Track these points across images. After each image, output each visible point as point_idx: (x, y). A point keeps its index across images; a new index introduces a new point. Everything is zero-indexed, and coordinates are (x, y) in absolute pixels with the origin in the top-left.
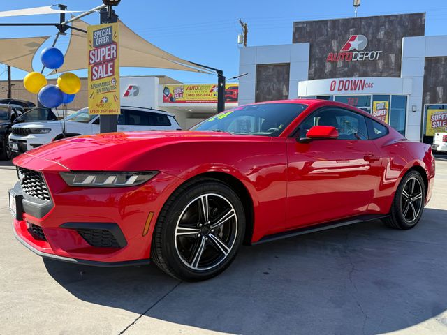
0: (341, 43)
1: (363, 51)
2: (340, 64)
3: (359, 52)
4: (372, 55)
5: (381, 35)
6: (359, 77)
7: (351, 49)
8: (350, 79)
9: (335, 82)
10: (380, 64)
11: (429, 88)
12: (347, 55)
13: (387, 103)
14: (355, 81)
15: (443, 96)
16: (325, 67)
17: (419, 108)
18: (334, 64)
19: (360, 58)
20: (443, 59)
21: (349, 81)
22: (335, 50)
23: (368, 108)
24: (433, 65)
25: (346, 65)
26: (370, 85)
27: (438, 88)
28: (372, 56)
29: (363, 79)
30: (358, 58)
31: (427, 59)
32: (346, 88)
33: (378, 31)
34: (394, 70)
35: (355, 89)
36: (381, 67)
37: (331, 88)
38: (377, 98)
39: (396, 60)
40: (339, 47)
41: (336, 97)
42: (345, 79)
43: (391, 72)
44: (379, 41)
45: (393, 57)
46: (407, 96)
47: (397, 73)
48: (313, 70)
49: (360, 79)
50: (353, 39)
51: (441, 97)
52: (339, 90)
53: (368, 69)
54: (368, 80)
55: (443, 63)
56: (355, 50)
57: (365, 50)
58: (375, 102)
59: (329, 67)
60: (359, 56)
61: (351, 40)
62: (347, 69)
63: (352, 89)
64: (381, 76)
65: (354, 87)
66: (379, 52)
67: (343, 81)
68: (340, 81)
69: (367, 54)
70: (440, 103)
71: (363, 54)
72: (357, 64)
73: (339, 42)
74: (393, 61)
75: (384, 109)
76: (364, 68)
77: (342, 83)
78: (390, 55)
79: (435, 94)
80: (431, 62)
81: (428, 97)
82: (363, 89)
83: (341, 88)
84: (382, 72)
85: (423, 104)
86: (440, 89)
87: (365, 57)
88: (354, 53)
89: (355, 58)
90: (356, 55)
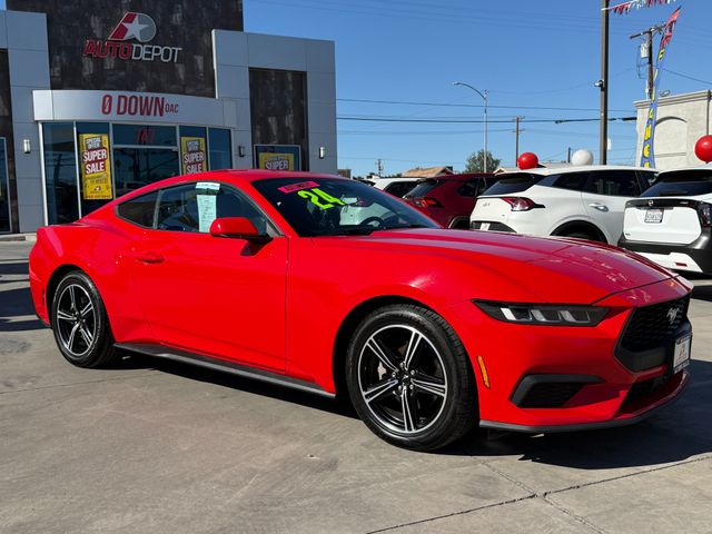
0: (107, 24)
1: (149, 43)
2: (110, 63)
3: (143, 44)
4: (167, 52)
5: (177, 18)
6: (148, 90)
7: (127, 37)
8: (137, 94)
9: (110, 98)
10: (181, 70)
11: (258, 119)
12: (123, 47)
13: (202, 140)
14: (147, 98)
15: (278, 131)
16: (82, 65)
17: (248, 151)
18: (99, 63)
19: (147, 56)
20: (273, 73)
21: (136, 97)
22: (99, 36)
23: (174, 148)
24: (260, 81)
25: (121, 65)
26: (173, 109)
27: (270, 119)
28: (166, 56)
29: (160, 96)
30: (142, 56)
31: (253, 71)
32: (133, 111)
33: (170, 10)
34: (203, 84)
35: (149, 114)
36: (182, 76)
37: (104, 108)
38: (188, 131)
39: (205, 66)
40: (106, 30)
41: (114, 125)
42: (128, 94)
43: (199, 86)
44: (175, 28)
45: (199, 60)
46: (230, 131)
47: (209, 89)
48: (57, 69)
49: (155, 95)
50: (130, 19)
51: (275, 133)
52: (119, 113)
53: (159, 78)
54: (170, 99)
55: (273, 79)
56: (134, 40)
57: (154, 42)
58: (184, 139)
59: (88, 67)
60: (143, 52)
61: (126, 21)
62: (123, 73)
63: (142, 113)
64: (184, 94)
65: (146, 111)
66: (177, 49)
67: (125, 97)
68: (120, 97)
69: (157, 51)
70: (274, 144)
71: (151, 49)
72: (141, 66)
73: (104, 21)
74: (201, 67)
75: (199, 150)
76: (155, 76)
77: (123, 100)
78: (196, 57)
79: (267, 128)
80: (258, 76)
81: (258, 134)
82: (161, 115)
83: (122, 110)
84: (184, 86)
85: (253, 143)
86: (272, 121)
87: (154, 54)
88: (135, 45)
89: (137, 54)
90: (138, 49)
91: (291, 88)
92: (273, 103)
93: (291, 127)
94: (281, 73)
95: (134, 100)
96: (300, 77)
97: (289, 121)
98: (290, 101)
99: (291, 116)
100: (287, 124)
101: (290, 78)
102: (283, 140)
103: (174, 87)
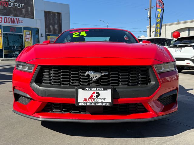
1: (14, 2)
2: (1, 8)
3: (12, 2)
4: (19, 5)
6: (14, 16)
8: (11, 17)
9: (2, 18)
10: (24, 11)
11: (47, 26)
12: (6, 3)
13: (30, 31)
14: (13, 18)
15: (53, 30)
17: (44, 35)
19: (13, 6)
23: (22, 34)
24: (48, 15)
25: (5, 8)
26: (22, 22)
27: (50, 26)
28: (19, 7)
29: (18, 18)
30: (12, 6)
31: (46, 12)
32: (9, 22)
34: (31, 15)
35: (14, 23)
36: (24, 13)
38: (26, 29)
39: (31, 10)
41: (3, 26)
42: (8, 17)
43: (29, 16)
45: (29, 8)
46: (38, 29)
47: (32, 17)
49: (16, 17)
51: (52, 30)
52: (4, 22)
53: (17, 12)
54: (20, 19)
55: (52, 14)
56: (9, 1)
57: (15, 2)
58: (25, 31)
60: (12, 5)
62: (6, 11)
63: (12, 23)
64: (25, 17)
65: (13, 22)
66: (22, 4)
67: (7, 18)
68: (5, 18)
69: (16, 5)
70: (52, 34)
71: (14, 4)
72: (11, 9)
74: (30, 10)
75: (29, 35)
76: (16, 12)
77: (6, 19)
78: (28, 7)
79: (49, 28)
80: (47, 14)
81: (47, 30)
82: (18, 23)
83: (5, 22)
84: (25, 15)
85: (46, 33)
86: (51, 27)
87: (15, 6)
88: (9, 3)
89: (10, 5)
90: (10, 4)
91: (57, 17)
92: (51, 21)
93: (57, 29)
94: (54, 13)
95: (9, 19)
96: (59, 14)
97: (56, 27)
98: (56, 21)
99: (57, 25)
100: (56, 28)
101: (56, 14)
102: (55, 32)
103: (21, 16)
